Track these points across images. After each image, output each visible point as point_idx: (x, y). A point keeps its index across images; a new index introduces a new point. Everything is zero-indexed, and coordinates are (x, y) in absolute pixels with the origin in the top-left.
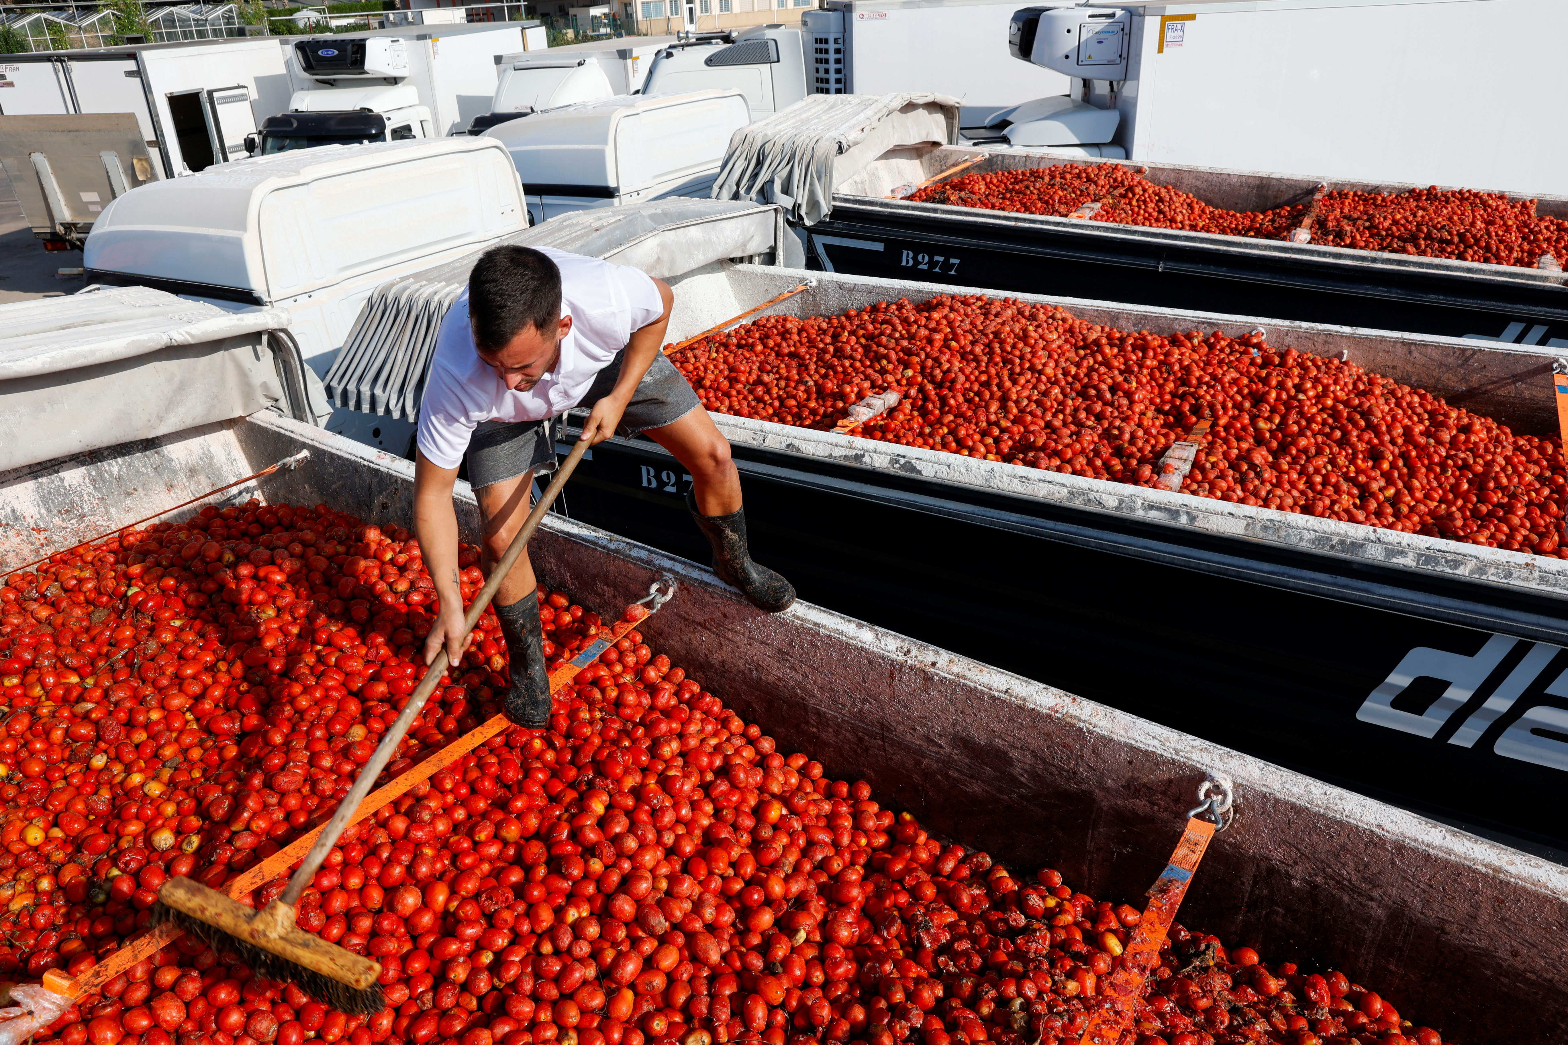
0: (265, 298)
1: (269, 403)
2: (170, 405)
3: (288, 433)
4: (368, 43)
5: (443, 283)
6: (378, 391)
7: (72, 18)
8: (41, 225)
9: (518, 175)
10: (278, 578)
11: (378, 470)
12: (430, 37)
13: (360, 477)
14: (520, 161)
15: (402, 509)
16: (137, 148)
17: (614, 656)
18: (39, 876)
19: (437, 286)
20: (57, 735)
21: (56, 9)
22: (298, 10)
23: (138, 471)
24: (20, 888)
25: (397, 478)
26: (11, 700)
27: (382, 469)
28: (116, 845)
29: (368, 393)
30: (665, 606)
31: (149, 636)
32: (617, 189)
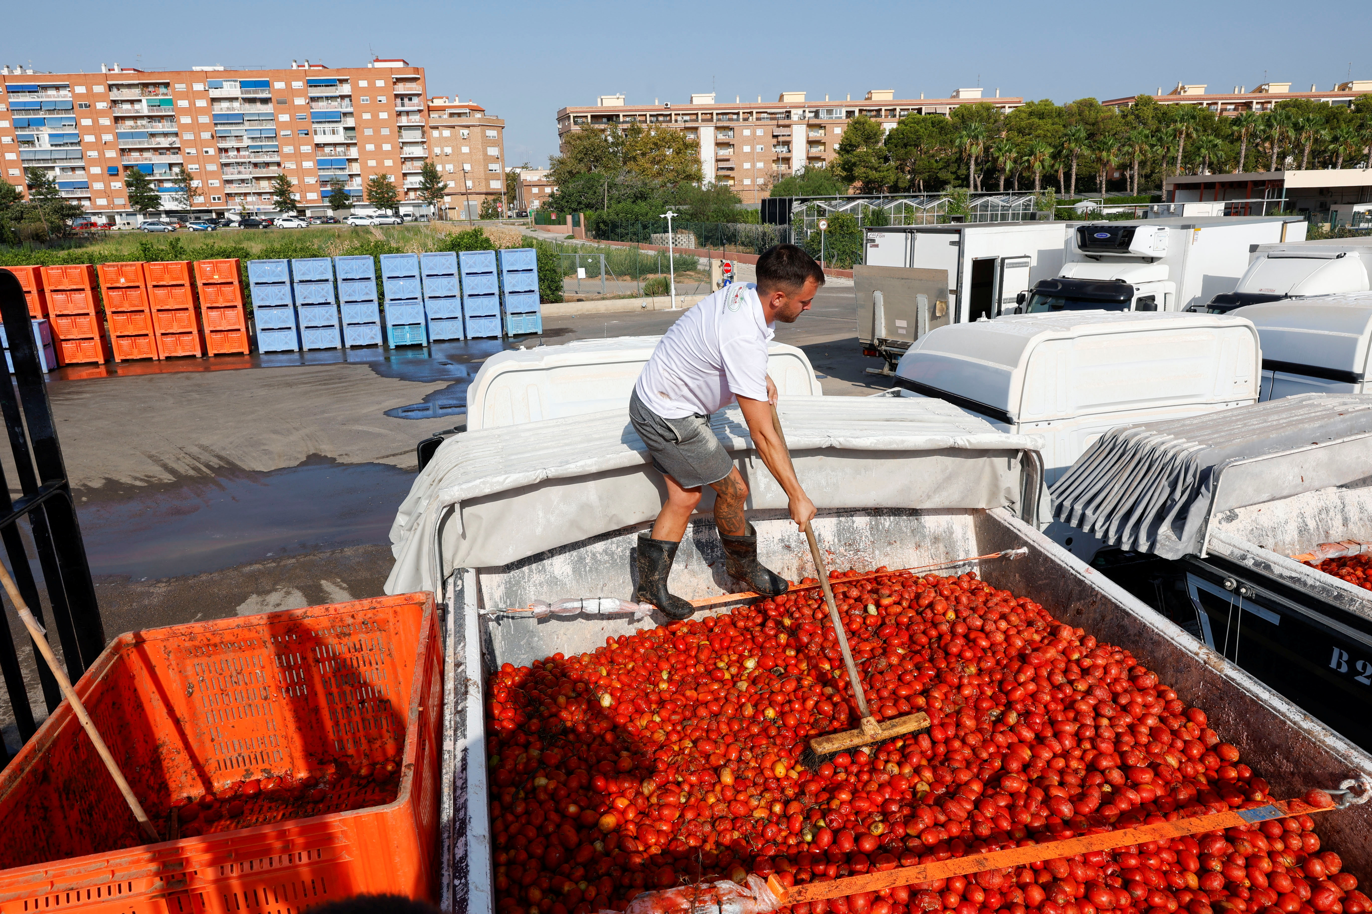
0: (1015, 419)
1: (1007, 504)
2: (938, 488)
3: (1015, 531)
4: (1137, 230)
5: (1172, 436)
6: (1089, 512)
7: (921, 203)
8: (865, 338)
9: (1260, 352)
10: (984, 643)
11: (1083, 581)
12: (1194, 227)
13: (1065, 582)
14: (1265, 339)
15: (1095, 619)
16: (942, 294)
17: (1277, 831)
18: (775, 801)
19: (1166, 437)
20: (810, 703)
21: (913, 197)
22: (1080, 201)
23: (901, 529)
24: (763, 803)
25: (1098, 593)
26: (787, 666)
27: (1087, 581)
28: (828, 803)
29: (1080, 512)
30: (1352, 806)
31: (882, 654)
32: (1362, 376)
